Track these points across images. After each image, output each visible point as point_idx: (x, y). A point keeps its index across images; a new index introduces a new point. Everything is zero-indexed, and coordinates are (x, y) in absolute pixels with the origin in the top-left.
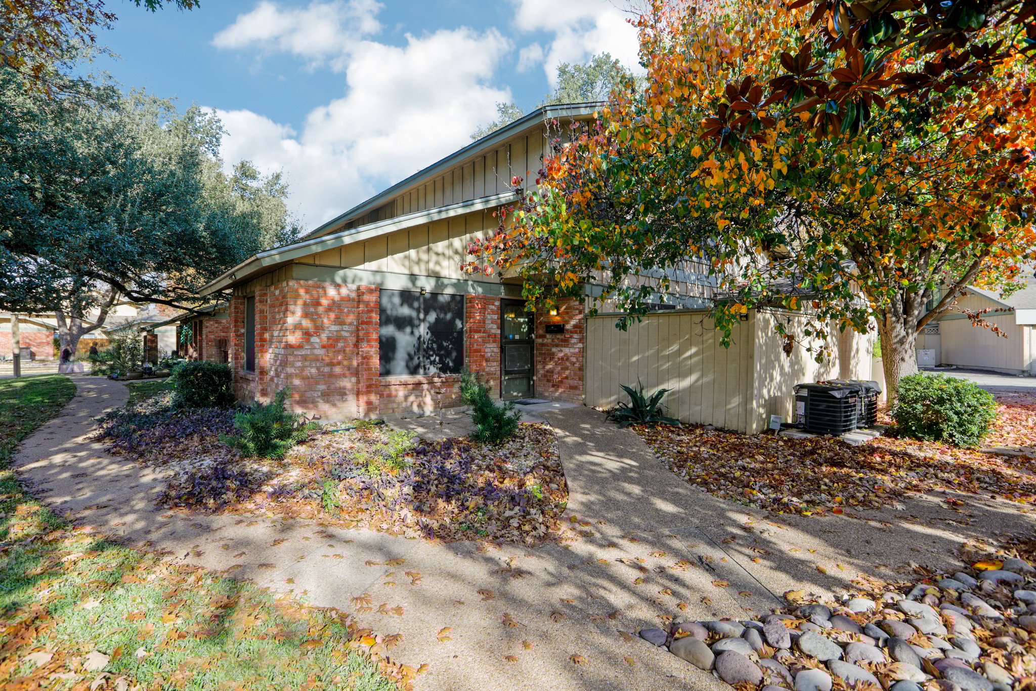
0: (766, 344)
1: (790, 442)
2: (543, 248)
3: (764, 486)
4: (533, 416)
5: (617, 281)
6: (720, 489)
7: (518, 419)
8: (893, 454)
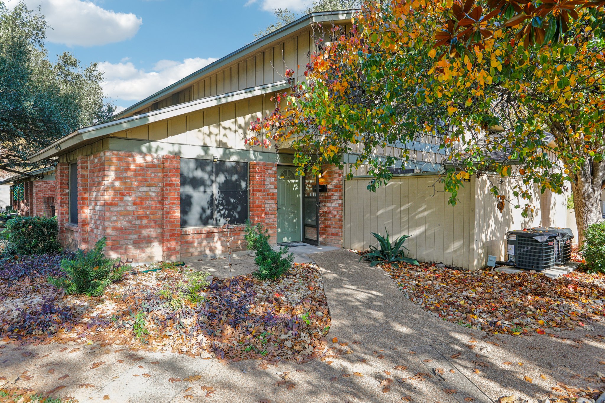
0: (484, 199)
1: (503, 276)
2: (310, 126)
3: (483, 312)
4: (303, 257)
5: (368, 152)
6: (448, 314)
7: (291, 260)
8: (583, 286)
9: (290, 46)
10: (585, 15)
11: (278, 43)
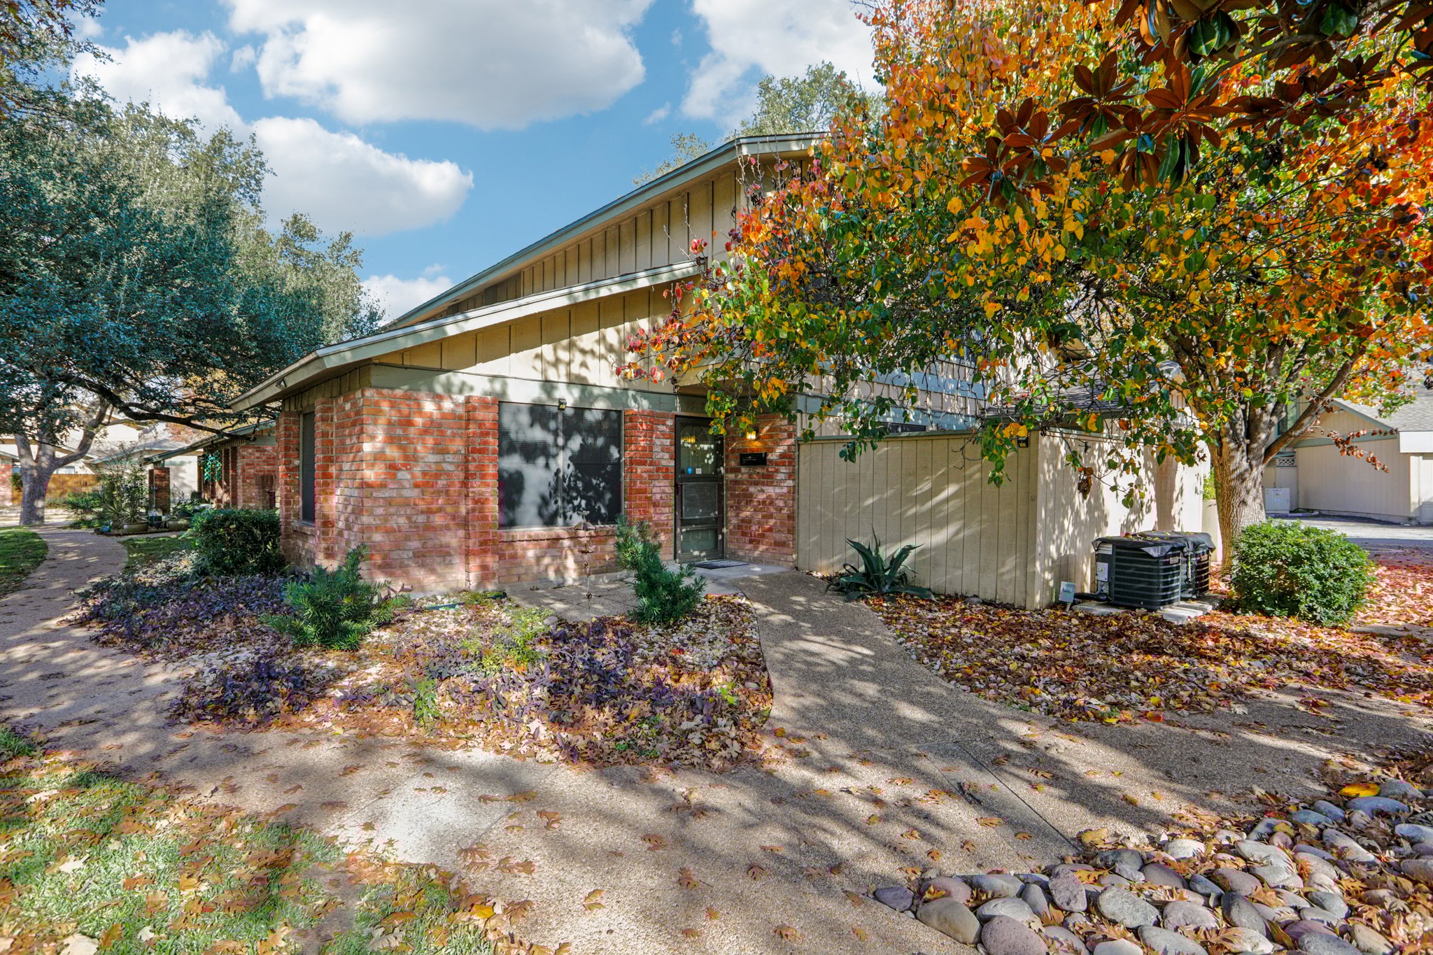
0: (1054, 481)
1: (1087, 619)
2: (736, 343)
3: (1051, 682)
4: (722, 584)
5: (842, 391)
6: (988, 687)
7: (700, 589)
8: (1231, 635)
9: (699, 198)
10: (1232, 144)
11: (678, 194)
